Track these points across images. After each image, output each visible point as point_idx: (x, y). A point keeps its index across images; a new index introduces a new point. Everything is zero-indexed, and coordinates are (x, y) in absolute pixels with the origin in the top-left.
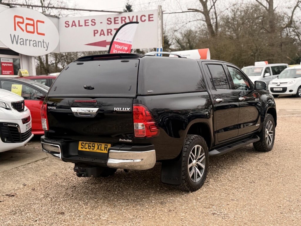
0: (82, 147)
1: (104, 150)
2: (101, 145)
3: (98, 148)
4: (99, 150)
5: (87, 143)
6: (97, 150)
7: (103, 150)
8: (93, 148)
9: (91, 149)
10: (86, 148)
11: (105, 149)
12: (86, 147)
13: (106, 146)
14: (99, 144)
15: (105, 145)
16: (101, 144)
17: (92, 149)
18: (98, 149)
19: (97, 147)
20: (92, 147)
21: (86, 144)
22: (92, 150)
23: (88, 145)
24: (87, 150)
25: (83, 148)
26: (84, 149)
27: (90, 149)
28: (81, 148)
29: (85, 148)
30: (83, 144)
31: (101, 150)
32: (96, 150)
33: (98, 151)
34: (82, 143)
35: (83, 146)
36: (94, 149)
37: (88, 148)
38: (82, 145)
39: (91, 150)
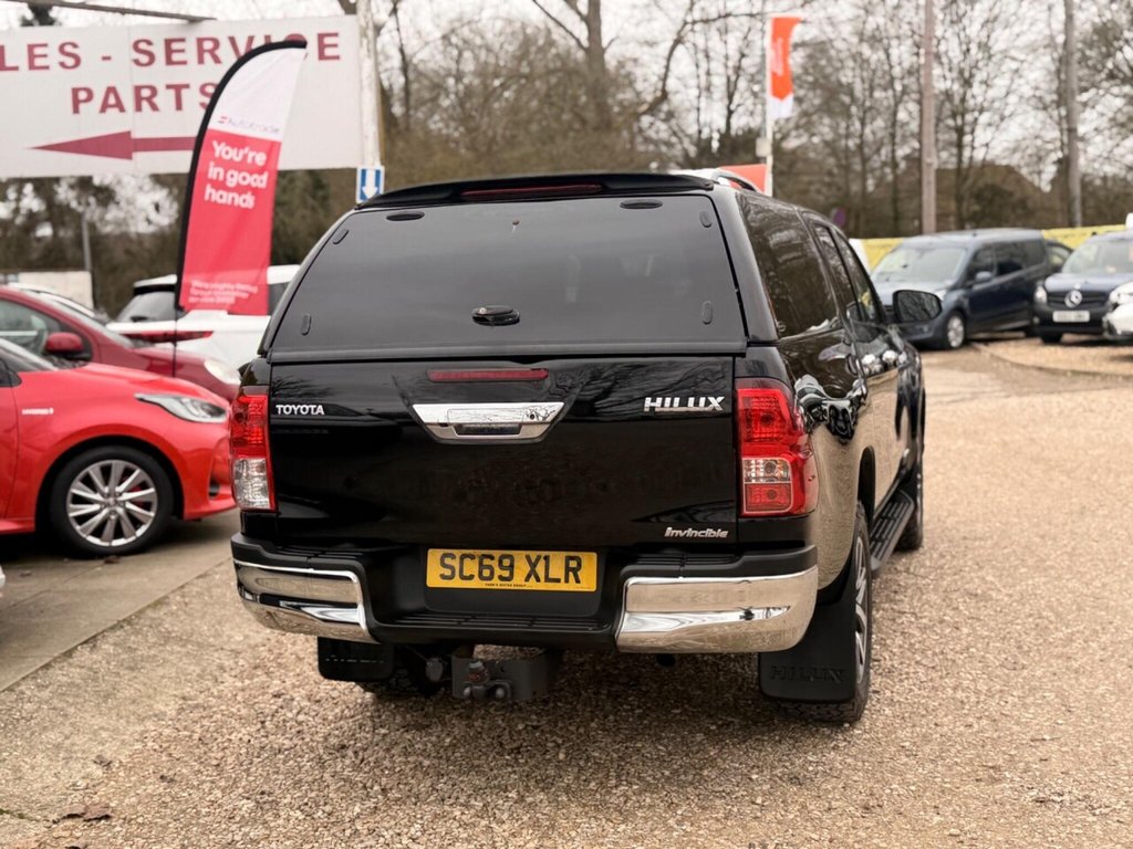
0: (448, 572)
1: (567, 581)
2: (546, 558)
3: (532, 574)
4: (538, 580)
5: (472, 557)
6: (527, 579)
7: (558, 581)
8: (506, 574)
9: (494, 581)
10: (471, 577)
11: (571, 574)
12: (466, 573)
13: (573, 564)
14: (533, 555)
15: (569, 559)
16: (544, 553)
17: (501, 578)
18: (533, 578)
19: (527, 569)
20: (498, 572)
21: (467, 561)
22: (500, 582)
23: (477, 560)
24: (476, 584)
25: (451, 578)
26: (457, 583)
27: (491, 578)
28: (443, 577)
29: (463, 578)
30: (448, 561)
31: (548, 579)
32: (519, 581)
33: (532, 585)
34: (445, 556)
35: (452, 568)
36: (509, 579)
37: (476, 574)
38: (444, 565)
39: (496, 584)
